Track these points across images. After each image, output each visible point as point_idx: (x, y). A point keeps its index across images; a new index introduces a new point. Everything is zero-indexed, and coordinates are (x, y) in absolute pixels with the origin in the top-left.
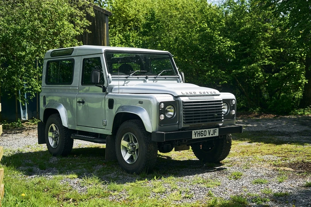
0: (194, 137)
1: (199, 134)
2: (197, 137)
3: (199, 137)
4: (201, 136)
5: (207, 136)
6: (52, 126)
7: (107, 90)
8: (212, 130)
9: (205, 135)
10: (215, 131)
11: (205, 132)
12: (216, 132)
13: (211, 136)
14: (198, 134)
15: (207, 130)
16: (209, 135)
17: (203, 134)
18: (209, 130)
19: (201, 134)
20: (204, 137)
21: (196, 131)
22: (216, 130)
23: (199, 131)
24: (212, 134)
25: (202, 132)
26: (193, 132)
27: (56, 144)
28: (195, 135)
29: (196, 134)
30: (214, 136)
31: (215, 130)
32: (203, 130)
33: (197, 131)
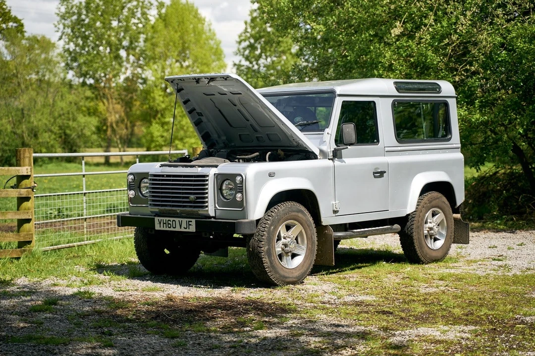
0: (157, 227)
1: (166, 223)
2: (162, 229)
3: (165, 229)
4: (169, 227)
5: (178, 229)
8: (184, 220)
9: (174, 226)
10: (190, 223)
11: (174, 222)
12: (191, 225)
13: (183, 230)
14: (164, 223)
15: (177, 220)
16: (181, 228)
17: (170, 224)
18: (180, 219)
19: (168, 224)
20: (172, 229)
21: (160, 218)
22: (191, 221)
23: (165, 219)
24: (186, 227)
25: (169, 222)
26: (156, 219)
28: (159, 225)
29: (160, 223)
30: (187, 230)
31: (189, 221)
32: (172, 219)
33: (162, 218)
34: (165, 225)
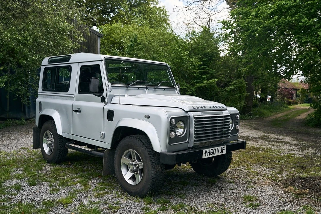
0: (204, 157)
1: (209, 152)
2: (207, 157)
3: (209, 156)
4: (211, 155)
5: (217, 154)
6: (47, 133)
7: (106, 100)
8: (220, 147)
9: (214, 153)
10: (224, 148)
11: (215, 150)
12: (224, 149)
13: (219, 154)
14: (208, 153)
15: (216, 148)
17: (212, 152)
18: (218, 147)
19: (211, 152)
20: (213, 155)
21: (206, 150)
22: (224, 147)
23: (209, 149)
24: (221, 152)
25: (212, 151)
26: (204, 151)
27: (50, 150)
28: (205, 155)
29: (206, 153)
30: (222, 154)
32: (213, 149)
34: (209, 154)
